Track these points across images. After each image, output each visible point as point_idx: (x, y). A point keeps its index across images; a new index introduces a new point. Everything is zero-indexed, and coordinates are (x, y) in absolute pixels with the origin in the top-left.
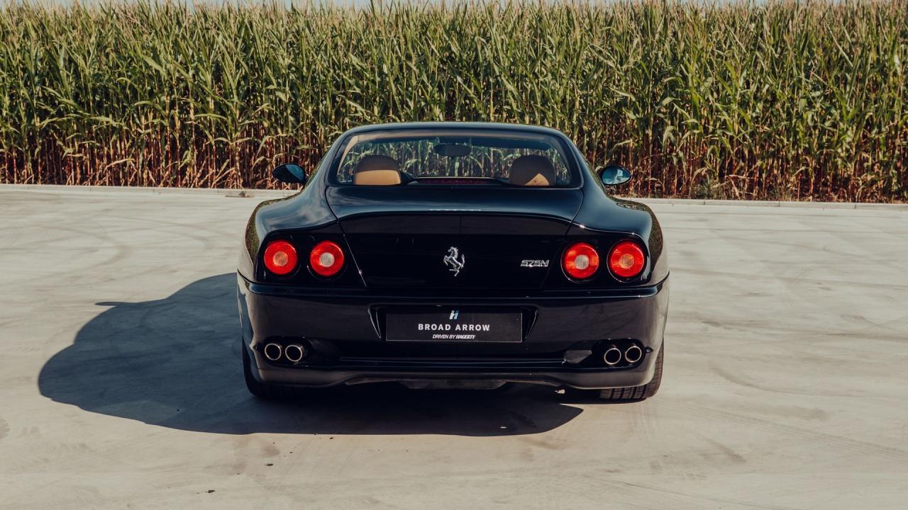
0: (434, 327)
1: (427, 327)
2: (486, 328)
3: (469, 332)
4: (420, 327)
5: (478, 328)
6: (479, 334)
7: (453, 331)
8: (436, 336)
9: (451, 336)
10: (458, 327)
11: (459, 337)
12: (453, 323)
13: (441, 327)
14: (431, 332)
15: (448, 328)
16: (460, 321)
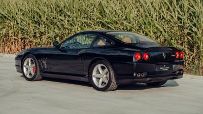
10: (165, 68)
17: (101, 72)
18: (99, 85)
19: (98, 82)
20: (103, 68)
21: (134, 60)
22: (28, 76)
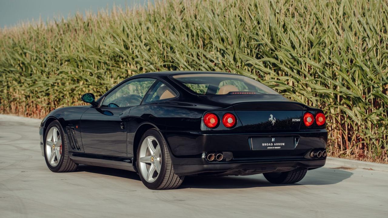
0: (267, 144)
1: (265, 144)
2: (283, 144)
3: (278, 146)
4: (263, 144)
5: (281, 144)
6: (282, 146)
7: (273, 146)
8: (269, 148)
9: (273, 148)
10: (275, 144)
11: (276, 148)
12: (273, 143)
13: (270, 144)
14: (267, 146)
15: (272, 144)
16: (275, 142)
17: (152, 153)
18: (148, 177)
19: (148, 169)
20: (155, 144)
21: (203, 127)
22: (53, 163)
